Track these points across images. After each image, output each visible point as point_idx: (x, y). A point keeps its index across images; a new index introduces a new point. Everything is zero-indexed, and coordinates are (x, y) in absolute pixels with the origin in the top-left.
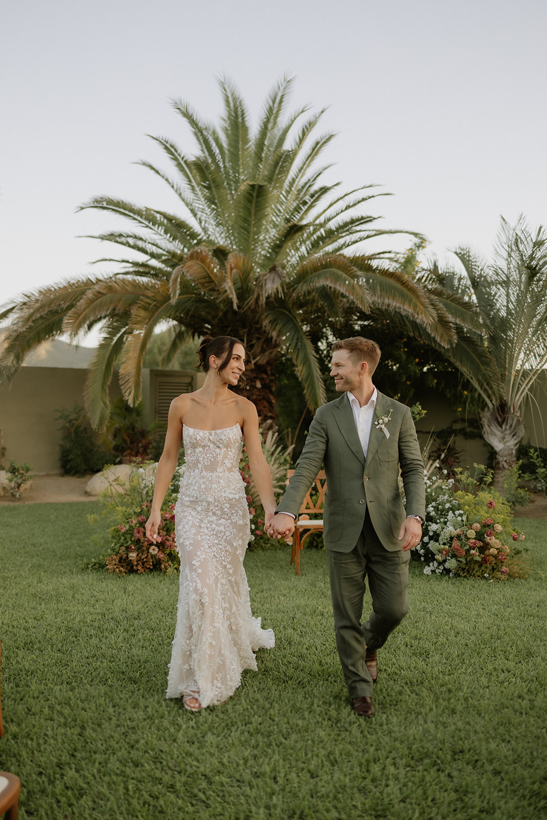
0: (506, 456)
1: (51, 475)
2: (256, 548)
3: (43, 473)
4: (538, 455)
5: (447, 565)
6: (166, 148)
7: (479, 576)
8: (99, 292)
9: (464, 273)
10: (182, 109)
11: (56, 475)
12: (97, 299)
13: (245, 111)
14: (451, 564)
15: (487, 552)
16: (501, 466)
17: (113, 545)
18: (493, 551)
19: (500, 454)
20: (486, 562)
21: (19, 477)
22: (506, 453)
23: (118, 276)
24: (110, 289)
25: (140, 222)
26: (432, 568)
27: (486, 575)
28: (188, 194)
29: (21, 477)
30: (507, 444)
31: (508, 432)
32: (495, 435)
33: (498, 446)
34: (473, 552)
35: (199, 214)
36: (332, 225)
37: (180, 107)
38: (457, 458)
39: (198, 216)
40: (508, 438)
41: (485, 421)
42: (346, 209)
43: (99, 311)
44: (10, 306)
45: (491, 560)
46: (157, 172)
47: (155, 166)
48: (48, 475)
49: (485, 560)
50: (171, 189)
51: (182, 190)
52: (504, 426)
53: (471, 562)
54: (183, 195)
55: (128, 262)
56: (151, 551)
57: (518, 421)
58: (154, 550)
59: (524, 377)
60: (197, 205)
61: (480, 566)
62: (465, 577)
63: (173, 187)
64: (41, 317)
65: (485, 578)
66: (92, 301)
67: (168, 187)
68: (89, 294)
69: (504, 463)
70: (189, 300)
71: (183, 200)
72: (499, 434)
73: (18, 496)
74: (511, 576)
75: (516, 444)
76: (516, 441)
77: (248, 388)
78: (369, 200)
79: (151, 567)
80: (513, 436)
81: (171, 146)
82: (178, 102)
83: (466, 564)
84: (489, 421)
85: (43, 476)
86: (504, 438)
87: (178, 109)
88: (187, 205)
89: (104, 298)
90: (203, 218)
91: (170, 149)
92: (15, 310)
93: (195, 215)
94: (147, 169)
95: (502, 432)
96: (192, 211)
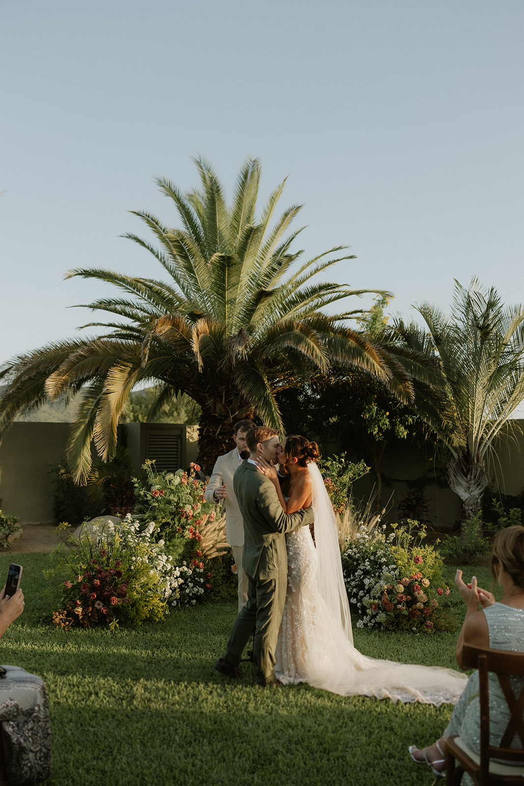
0: (472, 505)
1: (45, 525)
2: (206, 601)
3: (38, 523)
4: (500, 504)
5: (378, 619)
6: (148, 222)
7: (407, 630)
8: (81, 355)
9: (428, 330)
10: (166, 186)
11: (49, 524)
12: (78, 362)
13: (220, 188)
14: (382, 617)
15: (414, 606)
16: (467, 514)
17: (63, 599)
18: (420, 605)
19: (466, 503)
20: (414, 617)
21: (7, 528)
22: (472, 502)
23: (102, 340)
24: (92, 352)
25: (127, 288)
26: (365, 621)
27: (414, 629)
28: (171, 263)
29: (9, 528)
30: (472, 494)
31: (472, 482)
32: (461, 485)
33: (464, 495)
34: (400, 606)
35: (182, 280)
36: (302, 289)
37: (164, 184)
38: (426, 507)
39: (182, 282)
40: (473, 488)
41: (451, 472)
42: (315, 272)
43: (81, 374)
44: (7, 367)
45: (417, 614)
46: (143, 244)
47: (140, 237)
48: (42, 525)
49: (412, 615)
50: (156, 259)
51: (166, 259)
52: (468, 476)
53: (399, 615)
54: (166, 263)
55: (114, 326)
56: (96, 606)
57: (482, 471)
58: (99, 605)
59: (487, 428)
60: (180, 273)
61: (409, 620)
62: (394, 630)
63: (157, 256)
64: (30, 378)
65: (413, 631)
66: (74, 364)
67: (153, 257)
68: (72, 357)
69: (470, 512)
70: (168, 360)
71: (167, 268)
72: (464, 483)
73: (5, 546)
74: (438, 629)
75: (480, 494)
76: (481, 491)
77: (227, 441)
78: (336, 263)
79: (97, 621)
80: (478, 486)
81: (152, 219)
82: (162, 180)
83: (395, 617)
84: (455, 472)
85: (37, 525)
86: (469, 488)
87: (163, 186)
88: (171, 272)
89: (86, 361)
90: (185, 284)
91: (153, 223)
92: (11, 371)
93: (178, 282)
94: (133, 242)
95: (467, 482)
96: (175, 277)
